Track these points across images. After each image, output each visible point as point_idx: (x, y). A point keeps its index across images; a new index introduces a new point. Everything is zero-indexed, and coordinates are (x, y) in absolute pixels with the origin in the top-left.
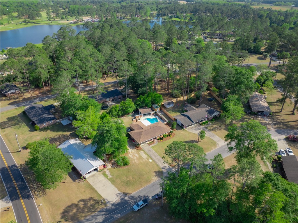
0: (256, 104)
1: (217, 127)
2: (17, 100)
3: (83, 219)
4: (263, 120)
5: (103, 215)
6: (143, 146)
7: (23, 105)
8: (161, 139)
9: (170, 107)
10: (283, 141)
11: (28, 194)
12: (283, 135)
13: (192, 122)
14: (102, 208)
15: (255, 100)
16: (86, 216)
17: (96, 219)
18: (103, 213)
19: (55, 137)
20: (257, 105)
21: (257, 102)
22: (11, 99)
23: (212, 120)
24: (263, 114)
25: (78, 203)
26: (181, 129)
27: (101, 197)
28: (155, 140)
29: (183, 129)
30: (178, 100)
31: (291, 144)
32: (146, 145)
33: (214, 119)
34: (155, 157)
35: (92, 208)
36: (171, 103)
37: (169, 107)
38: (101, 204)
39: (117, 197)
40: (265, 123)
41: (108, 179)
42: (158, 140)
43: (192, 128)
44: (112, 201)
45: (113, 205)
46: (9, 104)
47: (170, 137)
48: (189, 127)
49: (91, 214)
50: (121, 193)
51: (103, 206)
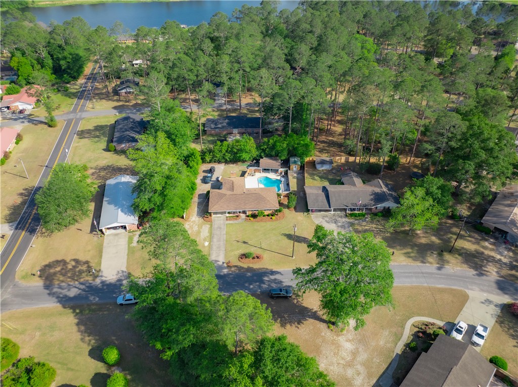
0: (501, 211)
1: (374, 229)
2: (127, 104)
3: (57, 283)
4: (492, 250)
5: (80, 289)
6: (216, 218)
7: (127, 112)
8: (254, 216)
9: (323, 168)
10: (492, 306)
11: (35, 227)
12: (506, 296)
13: (328, 206)
14: (88, 280)
15: (509, 202)
16: (63, 281)
17: (69, 290)
18: (83, 287)
19: (123, 167)
20: (501, 213)
21: (506, 209)
22: (121, 101)
23: (375, 214)
24: (505, 237)
25: (70, 261)
26: (304, 212)
27: (100, 266)
28: (243, 216)
29: (306, 214)
30: (350, 161)
31: (506, 322)
32: (222, 218)
33: (380, 214)
34: (219, 240)
35: (77, 275)
36: (327, 161)
37: (321, 169)
38: (91, 275)
39: (117, 275)
40: (490, 256)
41: (129, 245)
42: (248, 216)
43: (323, 217)
44: (106, 277)
45: (103, 282)
46: (113, 108)
47: (271, 218)
48: (322, 213)
49: (71, 281)
50: (125, 272)
51: (90, 279)
